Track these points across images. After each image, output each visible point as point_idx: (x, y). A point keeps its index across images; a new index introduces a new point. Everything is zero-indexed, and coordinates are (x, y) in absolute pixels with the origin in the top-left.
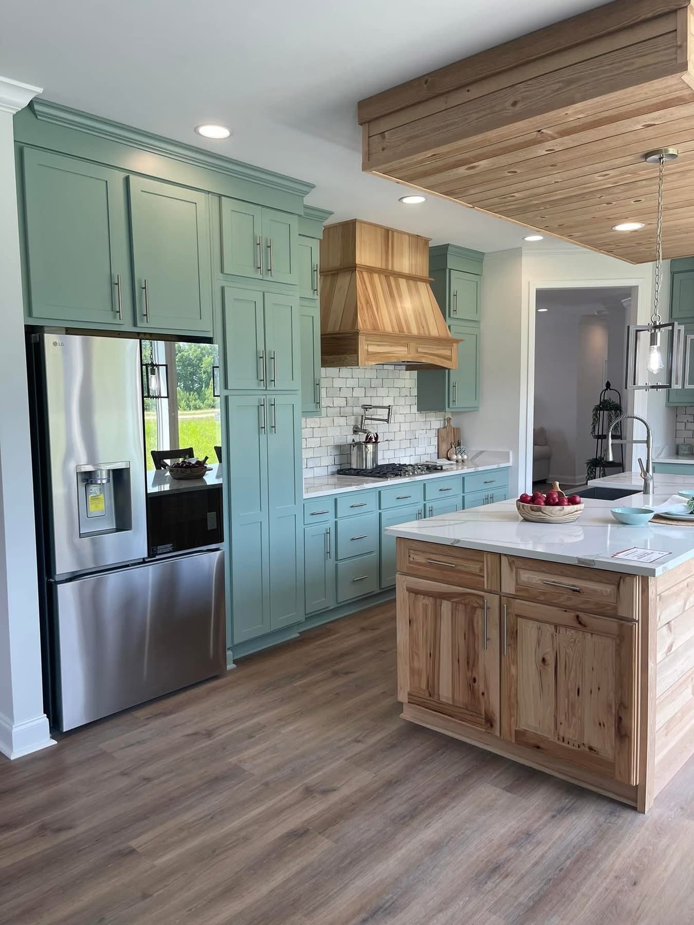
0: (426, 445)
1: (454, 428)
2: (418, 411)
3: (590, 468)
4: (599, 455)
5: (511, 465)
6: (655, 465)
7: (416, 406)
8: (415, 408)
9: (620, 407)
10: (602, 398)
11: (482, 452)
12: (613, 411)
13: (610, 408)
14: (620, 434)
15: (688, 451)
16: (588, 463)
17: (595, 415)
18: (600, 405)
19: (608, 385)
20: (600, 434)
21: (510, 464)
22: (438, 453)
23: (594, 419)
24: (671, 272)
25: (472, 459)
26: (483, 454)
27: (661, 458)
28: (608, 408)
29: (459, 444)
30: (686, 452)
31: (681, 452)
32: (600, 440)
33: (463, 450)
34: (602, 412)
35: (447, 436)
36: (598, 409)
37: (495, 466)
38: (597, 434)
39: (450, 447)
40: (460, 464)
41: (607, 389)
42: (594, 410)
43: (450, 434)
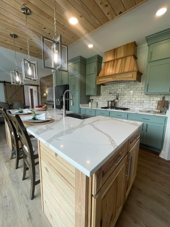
5: (167, 117)
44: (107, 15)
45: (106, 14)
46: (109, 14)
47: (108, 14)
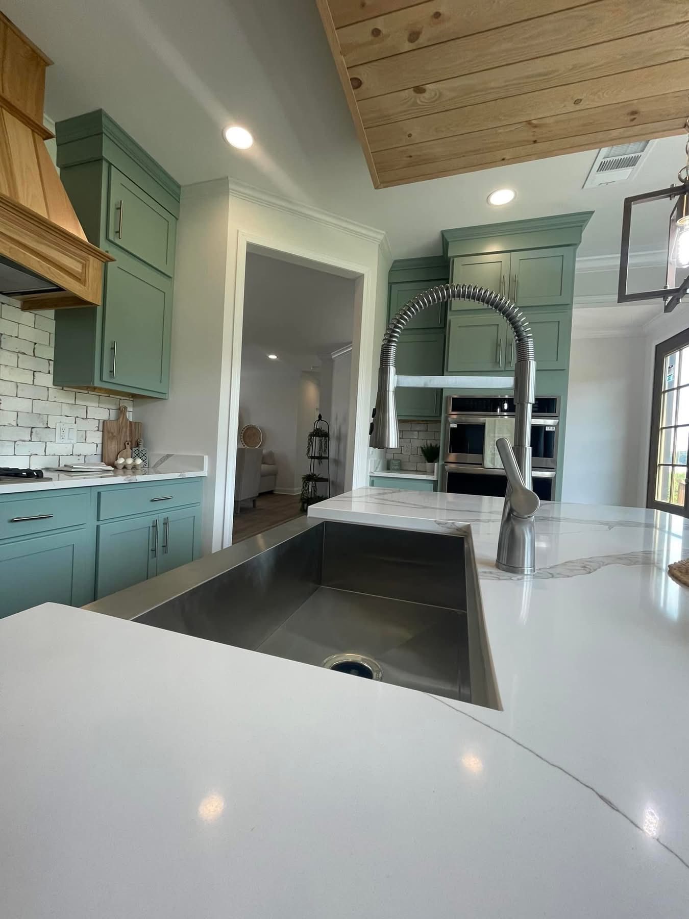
0: (74, 441)
1: (130, 422)
2: (54, 385)
3: (305, 482)
4: (312, 471)
5: (206, 475)
6: (374, 479)
7: (52, 376)
8: (47, 380)
9: (329, 435)
10: (315, 427)
11: (168, 456)
12: (323, 438)
13: (322, 435)
14: (327, 456)
15: (398, 466)
16: (303, 478)
17: (310, 440)
18: (314, 432)
19: (320, 417)
20: (313, 455)
21: (205, 473)
22: (102, 455)
23: (309, 443)
24: (389, 283)
25: (155, 466)
26: (170, 458)
27: (379, 471)
28: (320, 434)
29: (138, 445)
30: (396, 467)
31: (392, 467)
32: (313, 460)
33: (144, 452)
34: (315, 438)
35: (119, 431)
36: (312, 435)
37: (176, 476)
38: (311, 455)
39: (122, 446)
40: (129, 471)
41: (319, 420)
42: (309, 435)
43: (124, 430)
44: (372, 28)
45: (379, 23)
46: (371, 38)
47: (376, 32)
